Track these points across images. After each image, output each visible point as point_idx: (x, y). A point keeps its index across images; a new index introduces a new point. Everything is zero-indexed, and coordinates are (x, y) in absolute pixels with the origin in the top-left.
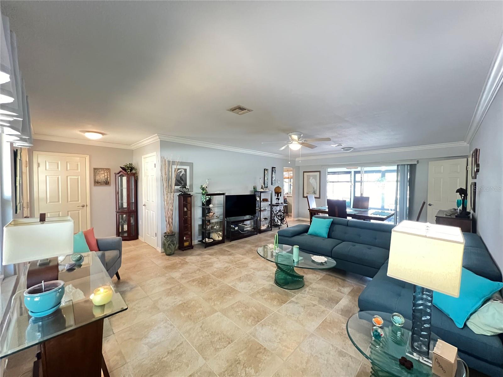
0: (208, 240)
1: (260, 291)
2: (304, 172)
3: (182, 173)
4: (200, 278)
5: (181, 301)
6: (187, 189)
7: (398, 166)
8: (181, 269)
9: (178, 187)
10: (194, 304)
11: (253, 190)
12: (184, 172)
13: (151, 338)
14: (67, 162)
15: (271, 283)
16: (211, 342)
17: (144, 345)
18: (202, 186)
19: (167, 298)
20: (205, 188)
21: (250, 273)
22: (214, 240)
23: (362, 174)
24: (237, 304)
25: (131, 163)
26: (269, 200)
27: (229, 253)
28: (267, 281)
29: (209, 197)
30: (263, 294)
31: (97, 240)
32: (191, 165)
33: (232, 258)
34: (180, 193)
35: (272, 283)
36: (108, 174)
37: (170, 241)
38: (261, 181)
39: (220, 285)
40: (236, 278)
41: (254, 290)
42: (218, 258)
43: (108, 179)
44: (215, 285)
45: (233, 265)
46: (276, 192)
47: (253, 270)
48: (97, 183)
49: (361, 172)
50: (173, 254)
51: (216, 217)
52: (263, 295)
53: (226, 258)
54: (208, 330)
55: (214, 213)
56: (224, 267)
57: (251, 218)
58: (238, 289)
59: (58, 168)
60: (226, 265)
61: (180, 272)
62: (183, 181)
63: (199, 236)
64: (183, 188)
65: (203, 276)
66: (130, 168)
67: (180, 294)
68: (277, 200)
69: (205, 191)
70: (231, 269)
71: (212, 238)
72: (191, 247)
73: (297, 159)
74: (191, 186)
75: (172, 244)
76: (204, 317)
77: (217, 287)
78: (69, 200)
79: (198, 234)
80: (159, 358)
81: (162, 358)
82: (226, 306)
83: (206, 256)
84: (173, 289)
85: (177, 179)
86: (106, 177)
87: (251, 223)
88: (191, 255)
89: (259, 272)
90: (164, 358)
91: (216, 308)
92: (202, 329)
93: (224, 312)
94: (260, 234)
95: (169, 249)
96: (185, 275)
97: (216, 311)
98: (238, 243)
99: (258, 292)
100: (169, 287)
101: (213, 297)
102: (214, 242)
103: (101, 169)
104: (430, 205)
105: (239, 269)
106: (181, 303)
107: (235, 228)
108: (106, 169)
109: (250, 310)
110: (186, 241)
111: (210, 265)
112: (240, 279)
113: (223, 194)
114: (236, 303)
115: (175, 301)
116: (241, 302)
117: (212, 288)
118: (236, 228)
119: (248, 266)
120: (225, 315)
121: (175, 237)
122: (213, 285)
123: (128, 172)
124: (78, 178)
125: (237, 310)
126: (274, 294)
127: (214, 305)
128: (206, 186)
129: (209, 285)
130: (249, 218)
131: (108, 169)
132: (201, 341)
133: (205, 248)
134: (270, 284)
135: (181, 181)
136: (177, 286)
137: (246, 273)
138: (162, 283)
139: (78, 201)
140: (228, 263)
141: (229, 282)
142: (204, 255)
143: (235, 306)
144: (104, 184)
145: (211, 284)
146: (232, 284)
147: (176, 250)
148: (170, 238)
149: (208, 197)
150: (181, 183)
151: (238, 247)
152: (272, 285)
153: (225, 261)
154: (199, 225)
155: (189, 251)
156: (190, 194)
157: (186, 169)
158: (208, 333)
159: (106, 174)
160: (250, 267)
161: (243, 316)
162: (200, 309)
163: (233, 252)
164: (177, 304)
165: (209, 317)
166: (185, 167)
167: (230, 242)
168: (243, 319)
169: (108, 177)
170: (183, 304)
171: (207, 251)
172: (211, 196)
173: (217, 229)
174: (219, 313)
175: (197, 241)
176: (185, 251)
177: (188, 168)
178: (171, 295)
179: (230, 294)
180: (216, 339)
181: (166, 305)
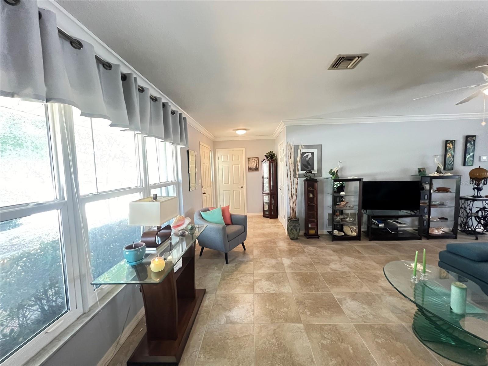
0: (338, 233)
1: (376, 327)
3: (309, 157)
4: (306, 274)
5: (274, 290)
6: (312, 174)
8: (294, 256)
9: (304, 172)
10: (283, 300)
11: (417, 173)
12: (311, 156)
13: (232, 313)
14: (232, 155)
15: (404, 324)
16: (273, 355)
17: (224, 316)
18: (332, 170)
19: (265, 282)
20: (336, 172)
21: (374, 293)
22: (345, 234)
24: (331, 327)
25: (271, 151)
26: (453, 189)
27: (360, 255)
28: (398, 317)
29: (341, 183)
30: (378, 334)
31: (231, 215)
32: (320, 147)
33: (360, 263)
34: (305, 178)
35: (408, 324)
36: (257, 162)
37: (293, 226)
38: (435, 160)
39: (323, 291)
40: (350, 291)
41: (365, 320)
42: (340, 258)
43: (257, 166)
44: (318, 290)
45: (354, 273)
46: (473, 177)
47: (382, 291)
48: (250, 169)
50: (297, 239)
51: (349, 208)
52: (378, 337)
53: (350, 260)
54: (279, 338)
55: (347, 203)
56: (342, 270)
57: (410, 215)
58: (343, 307)
59: (228, 160)
60: (347, 269)
61: (292, 260)
62: (310, 165)
63: (329, 226)
64: (308, 173)
65: (310, 273)
66: (270, 156)
67: (278, 283)
68: (476, 190)
69: (335, 176)
70: (350, 276)
71: (343, 232)
72: (316, 236)
74: (320, 170)
75: (295, 229)
76: (284, 321)
77: (318, 293)
78: (234, 183)
79: (328, 224)
80: (226, 337)
81: (228, 339)
82: (315, 321)
83: (328, 251)
84: (275, 275)
85: (303, 164)
86: (256, 165)
87: (413, 222)
88: (312, 244)
89: (391, 298)
90: (229, 340)
91: (303, 317)
92: (274, 334)
93: (309, 328)
94: (428, 240)
95: (292, 234)
96: (294, 264)
97: (300, 322)
98: (380, 245)
99: (371, 327)
100: (273, 271)
101: (306, 303)
102: (345, 237)
103: (253, 158)
105: (360, 281)
106: (273, 292)
107: (378, 225)
108: (256, 158)
109: (343, 345)
110: (312, 229)
111: (327, 263)
112: (354, 295)
113: (359, 180)
114: (330, 325)
115: (270, 288)
116: (336, 328)
117: (312, 291)
118: (381, 225)
119: (377, 282)
120: (307, 333)
121: (299, 223)
122: (315, 287)
123: (269, 159)
124: (239, 166)
125: (325, 336)
126: (399, 344)
127: (302, 313)
128: (337, 170)
129: (311, 285)
130: (406, 214)
131: (257, 158)
132: (265, 346)
133: (332, 241)
134: (402, 325)
135: (307, 165)
136: (280, 274)
137: (369, 291)
138: (271, 265)
139: (239, 183)
140: (350, 268)
141: (336, 292)
142: (327, 249)
143: (326, 327)
144: (255, 170)
145: (313, 286)
146: (338, 297)
147: (301, 236)
148: (293, 223)
149: (339, 183)
150: (308, 168)
151: (377, 251)
152: (404, 327)
153: (348, 263)
154: (329, 214)
155: (313, 241)
156: (316, 179)
157: (313, 153)
158: (277, 342)
159: (255, 162)
160: (379, 285)
161: (328, 349)
162: (285, 309)
163: (366, 255)
164: (270, 291)
165: (288, 324)
166: (312, 150)
167: (370, 240)
168: (326, 352)
169: (257, 164)
170: (275, 295)
171: (331, 245)
172: (344, 182)
173: (350, 222)
174: (302, 325)
175: (326, 231)
176: (309, 239)
177: (315, 151)
178: (270, 280)
179: (329, 308)
180: (280, 355)
181: (261, 289)
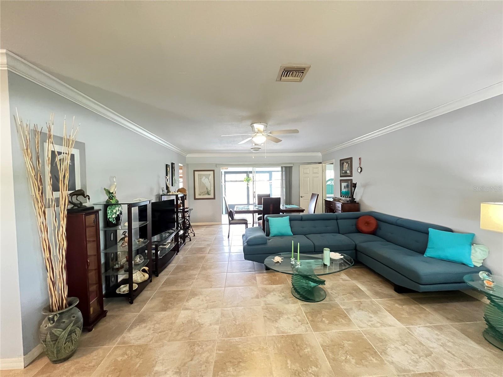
2: (194, 171)
7: (282, 167)
23: (254, 174)
49: (253, 172)
73: (188, 155)
104: (301, 197)
